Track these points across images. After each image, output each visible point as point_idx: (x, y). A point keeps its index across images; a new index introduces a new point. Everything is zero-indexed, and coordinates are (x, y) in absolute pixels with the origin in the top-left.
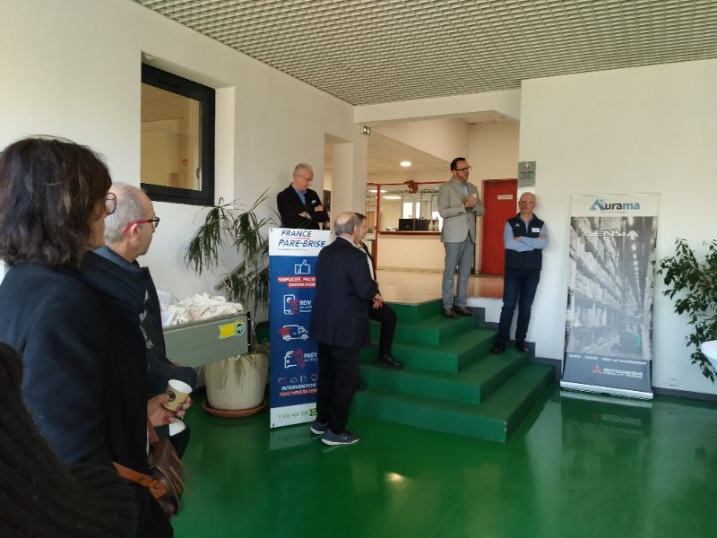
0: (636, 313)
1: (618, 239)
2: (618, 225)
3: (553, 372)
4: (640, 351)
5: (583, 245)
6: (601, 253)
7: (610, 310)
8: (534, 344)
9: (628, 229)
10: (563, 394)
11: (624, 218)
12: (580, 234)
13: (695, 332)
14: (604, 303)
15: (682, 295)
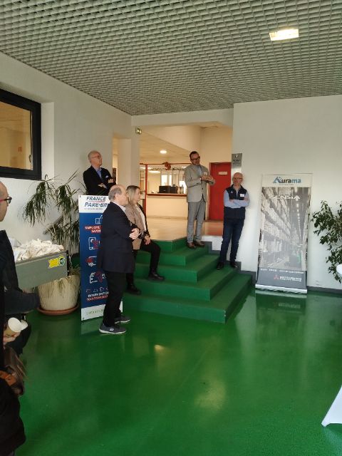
0: (298, 244)
1: (289, 201)
2: (289, 192)
3: (251, 278)
4: (300, 265)
5: (269, 205)
6: (279, 209)
7: (284, 242)
8: (240, 263)
9: (294, 194)
10: (257, 292)
11: (292, 188)
12: (267, 198)
13: (331, 255)
14: (280, 238)
15: (324, 233)
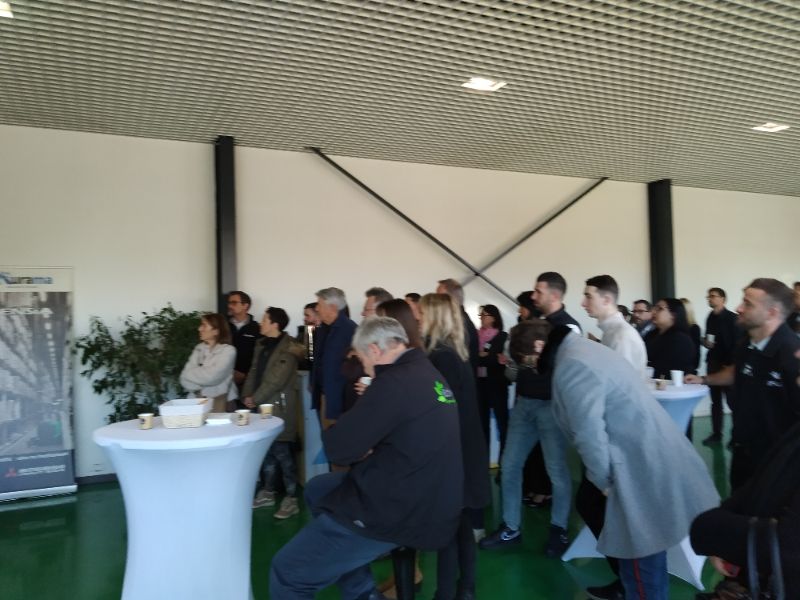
0: (54, 400)
1: (30, 318)
2: (29, 301)
4: (60, 441)
6: (9, 335)
7: (24, 400)
9: (41, 305)
11: (36, 294)
13: (113, 412)
14: (16, 392)
15: (100, 374)
